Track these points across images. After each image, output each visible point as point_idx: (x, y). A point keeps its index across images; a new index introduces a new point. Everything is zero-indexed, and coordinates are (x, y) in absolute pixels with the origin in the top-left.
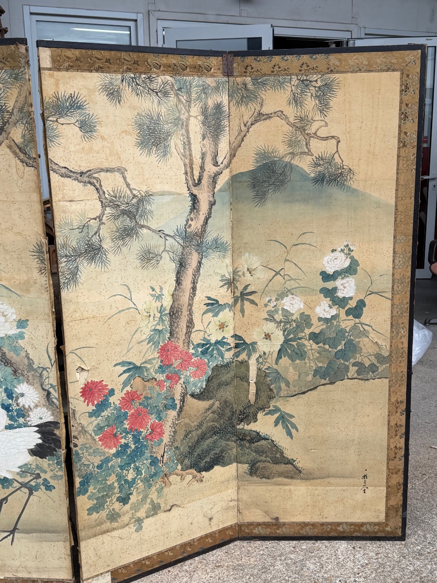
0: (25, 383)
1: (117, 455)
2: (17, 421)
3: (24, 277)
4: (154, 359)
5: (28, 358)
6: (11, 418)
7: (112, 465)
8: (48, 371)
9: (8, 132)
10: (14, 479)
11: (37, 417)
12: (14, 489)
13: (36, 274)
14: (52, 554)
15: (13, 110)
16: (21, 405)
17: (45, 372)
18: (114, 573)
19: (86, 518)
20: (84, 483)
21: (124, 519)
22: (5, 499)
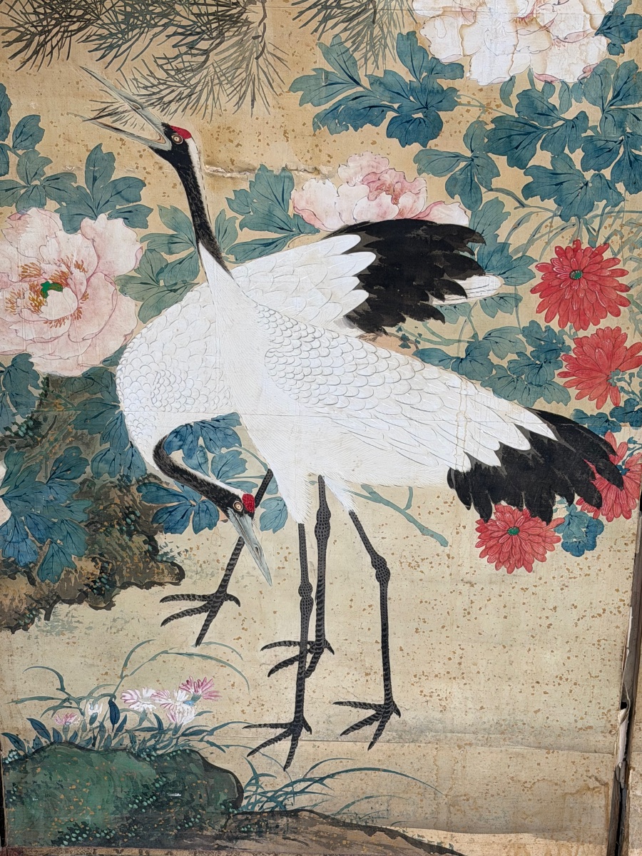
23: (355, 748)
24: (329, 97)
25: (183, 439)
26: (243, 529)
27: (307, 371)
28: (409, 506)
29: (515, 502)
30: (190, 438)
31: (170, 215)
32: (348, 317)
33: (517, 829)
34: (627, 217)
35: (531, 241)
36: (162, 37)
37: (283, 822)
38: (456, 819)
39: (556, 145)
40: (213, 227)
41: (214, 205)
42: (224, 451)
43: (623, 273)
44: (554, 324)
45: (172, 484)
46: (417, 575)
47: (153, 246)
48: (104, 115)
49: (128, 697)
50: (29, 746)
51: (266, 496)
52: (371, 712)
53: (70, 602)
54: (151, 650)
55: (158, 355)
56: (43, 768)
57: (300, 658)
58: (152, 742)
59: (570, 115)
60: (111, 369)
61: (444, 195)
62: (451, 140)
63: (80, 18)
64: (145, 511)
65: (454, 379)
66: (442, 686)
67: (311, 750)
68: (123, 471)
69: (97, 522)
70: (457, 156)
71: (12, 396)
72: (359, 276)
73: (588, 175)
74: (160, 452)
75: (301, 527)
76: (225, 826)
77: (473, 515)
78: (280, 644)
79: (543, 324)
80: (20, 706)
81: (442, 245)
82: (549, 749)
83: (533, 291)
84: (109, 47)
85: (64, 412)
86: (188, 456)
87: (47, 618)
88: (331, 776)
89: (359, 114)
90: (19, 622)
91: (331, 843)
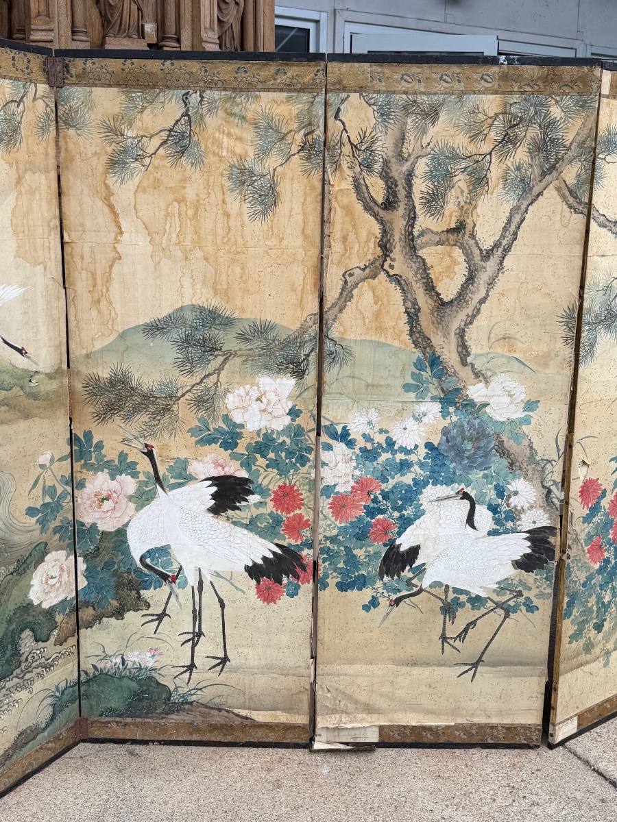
0: (522, 479)
1: (600, 571)
2: (504, 525)
3: (544, 348)
5: (531, 448)
6: (497, 521)
7: (594, 583)
8: (552, 465)
9: (560, 170)
10: (489, 598)
11: (529, 520)
12: (487, 611)
13: (560, 345)
14: (522, 692)
15: (571, 144)
16: (512, 506)
17: (549, 466)
18: (580, 717)
19: (567, 647)
20: (570, 604)
21: (597, 650)
22: (473, 623)
23: (213, 676)
24: (200, 435)
25: (150, 554)
26: (171, 588)
27: (194, 529)
28: (231, 579)
29: (269, 577)
30: (153, 554)
31: (147, 474)
32: (208, 509)
33: (275, 709)
34: (301, 475)
35: (269, 483)
36: (145, 415)
37: (187, 707)
38: (252, 705)
39: (276, 450)
40: (161, 478)
41: (162, 470)
42: (165, 558)
43: (301, 494)
44: (279, 512)
45: (146, 571)
46: (235, 606)
47: (141, 484)
48: (125, 440)
49: (129, 655)
50: (91, 675)
51: (180, 575)
52: (219, 661)
53: (108, 617)
54: (138, 636)
55: (142, 523)
56: (96, 684)
57: (193, 639)
58: (137, 674)
59: (280, 441)
60: (125, 528)
61: (240, 468)
62: (241, 449)
63: (117, 409)
64: (136, 581)
65: (246, 532)
66: (246, 650)
67: (197, 677)
68: (129, 566)
69: (119, 585)
70: (243, 454)
71: (90, 538)
72: (211, 495)
73: (287, 461)
74: (142, 559)
75: (193, 587)
76: (164, 709)
77: (254, 582)
78: (185, 633)
79: (275, 512)
80: (88, 659)
81: (240, 484)
82: (286, 675)
83: (271, 500)
84: (127, 418)
85: (107, 544)
86: (152, 560)
87: (99, 623)
88: (205, 687)
89: (210, 440)
90: (89, 625)
91: (205, 715)
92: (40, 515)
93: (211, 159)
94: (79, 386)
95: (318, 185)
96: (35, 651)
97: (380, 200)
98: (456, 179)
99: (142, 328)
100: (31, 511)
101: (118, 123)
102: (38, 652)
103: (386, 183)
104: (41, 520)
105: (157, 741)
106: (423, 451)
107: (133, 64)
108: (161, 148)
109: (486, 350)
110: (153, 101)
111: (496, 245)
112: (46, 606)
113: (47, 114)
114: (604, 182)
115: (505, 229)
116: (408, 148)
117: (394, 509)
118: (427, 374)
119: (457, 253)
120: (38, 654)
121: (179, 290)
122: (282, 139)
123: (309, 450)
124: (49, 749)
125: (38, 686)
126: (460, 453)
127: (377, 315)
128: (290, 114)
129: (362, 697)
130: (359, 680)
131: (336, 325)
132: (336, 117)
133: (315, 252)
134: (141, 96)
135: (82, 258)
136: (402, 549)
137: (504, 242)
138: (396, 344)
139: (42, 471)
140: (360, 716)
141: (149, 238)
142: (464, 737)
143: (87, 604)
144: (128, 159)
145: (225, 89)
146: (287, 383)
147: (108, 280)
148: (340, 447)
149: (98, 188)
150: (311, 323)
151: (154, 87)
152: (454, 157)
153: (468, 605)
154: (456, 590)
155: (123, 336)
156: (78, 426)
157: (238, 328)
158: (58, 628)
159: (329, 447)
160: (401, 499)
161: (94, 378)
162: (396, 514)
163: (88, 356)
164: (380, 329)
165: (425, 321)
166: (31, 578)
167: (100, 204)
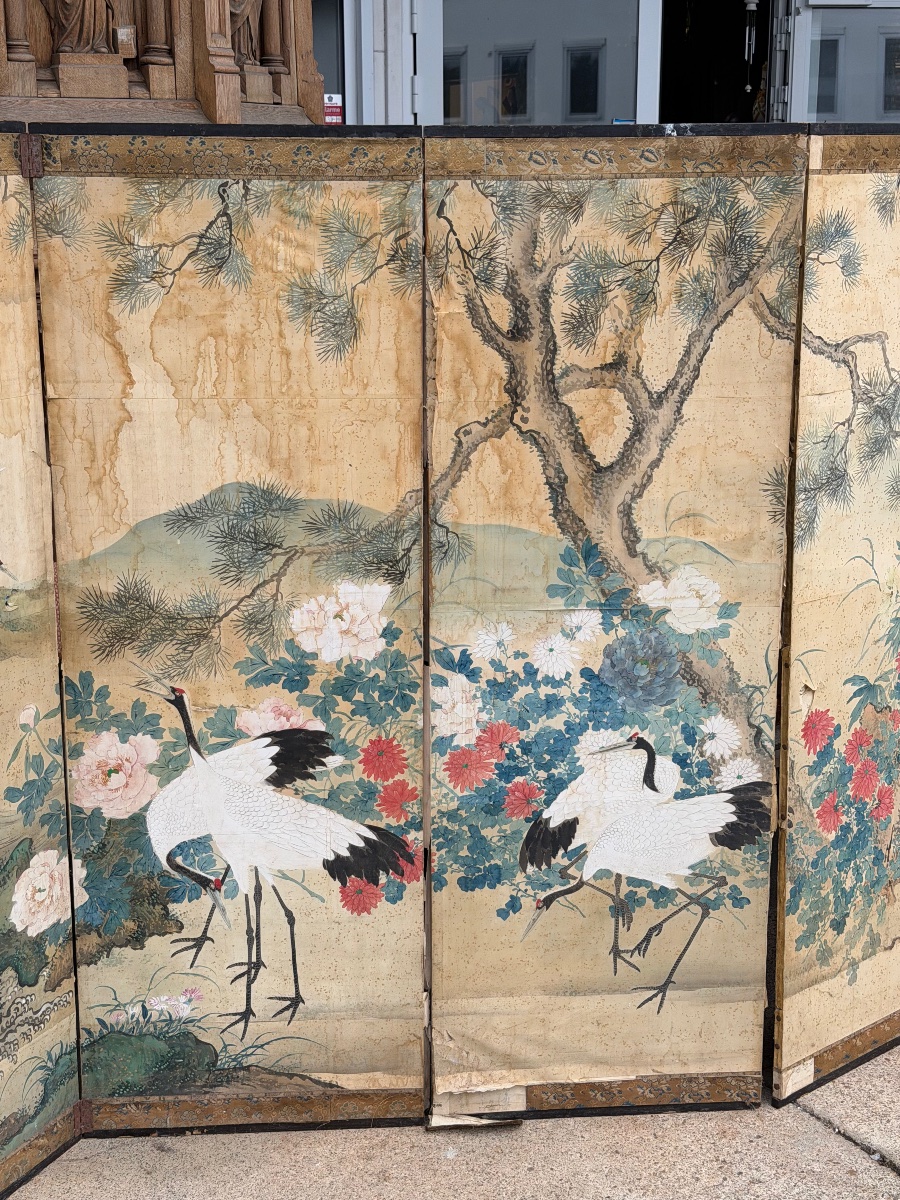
0: (720, 715)
1: (837, 843)
2: (697, 783)
3: (743, 528)
4: (891, 671)
5: (732, 670)
6: (687, 778)
7: (829, 862)
8: (762, 693)
9: (754, 281)
10: (679, 890)
11: (733, 774)
12: (676, 908)
13: (765, 523)
14: (731, 1026)
15: (769, 243)
16: (708, 754)
17: (757, 695)
18: (818, 1059)
19: (793, 956)
20: (795, 893)
21: (838, 960)
22: (657, 928)
23: (280, 1025)
24: (253, 671)
25: (182, 850)
26: (215, 899)
27: (247, 810)
28: (303, 881)
29: (359, 875)
30: (186, 849)
31: (174, 732)
32: (267, 780)
33: (374, 1069)
34: (402, 724)
35: (357, 737)
36: (170, 645)
37: (241, 1074)
38: (338, 1065)
39: (365, 689)
40: (196, 737)
41: (197, 725)
42: (204, 855)
43: (404, 752)
44: (372, 779)
45: (177, 875)
46: (310, 920)
47: (166, 748)
48: (141, 684)
49: (152, 1001)
50: (96, 1035)
51: (227, 879)
52: (289, 1003)
53: (121, 947)
54: (165, 973)
55: (168, 805)
56: (104, 1048)
57: (248, 972)
58: (166, 1029)
59: (371, 675)
60: (144, 813)
61: (313, 717)
62: (314, 689)
63: (129, 638)
64: (162, 891)
65: (323, 810)
66: (326, 984)
67: (256, 1028)
68: (150, 869)
69: (136, 899)
70: (318, 697)
71: (91, 830)
72: (271, 758)
73: (382, 704)
74: (170, 858)
75: (246, 896)
76: (208, 1079)
77: (337, 884)
78: (236, 964)
79: (366, 779)
80: (92, 1010)
81: (312, 741)
82: (387, 1018)
83: (360, 762)
84: (143, 651)
85: (118, 838)
86: (185, 859)
87: (108, 957)
88: (268, 1043)
89: (268, 678)
90: (92, 960)
91: (269, 1085)
92: (23, 799)
93: (262, 276)
94: (71, 606)
95: (417, 308)
96: (19, 1000)
97: (505, 326)
98: (610, 295)
99: (165, 518)
100: (11, 794)
101: (125, 227)
102: (24, 1001)
103: (513, 303)
104: (24, 806)
105: (198, 1128)
106: (577, 682)
107: (144, 143)
108: (189, 261)
109: (662, 533)
110: (176, 195)
111: (671, 386)
112: (32, 933)
113: (22, 218)
114: (818, 291)
115: (682, 363)
116: (542, 254)
117: (539, 766)
118: (579, 571)
119: (617, 396)
120: (23, 1005)
121: (218, 463)
122: (363, 245)
123: (413, 686)
124: (40, 1148)
125: (24, 1051)
126: (631, 682)
127: (506, 490)
128: (374, 210)
129: (500, 1044)
130: (496, 1020)
131: (448, 504)
132: (440, 213)
133: (414, 402)
134: (158, 188)
135: (74, 420)
136: (553, 824)
137: (682, 381)
138: (535, 528)
139: (24, 734)
140: (497, 1073)
141: (172, 389)
142: (650, 1097)
143: (88, 928)
144: (140, 278)
145: (280, 178)
146: (379, 591)
147: (113, 451)
148: (458, 680)
149: (97, 320)
150: (411, 503)
151: (177, 174)
152: (608, 265)
153: (650, 902)
154: (632, 881)
155: (135, 531)
156: (71, 664)
157: (305, 515)
158: (49, 966)
159: (442, 682)
160: (548, 752)
161: (93, 594)
162: (542, 774)
163: (85, 562)
164: (512, 508)
165: (575, 495)
166: (12, 892)
167: (100, 342)
